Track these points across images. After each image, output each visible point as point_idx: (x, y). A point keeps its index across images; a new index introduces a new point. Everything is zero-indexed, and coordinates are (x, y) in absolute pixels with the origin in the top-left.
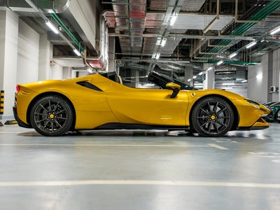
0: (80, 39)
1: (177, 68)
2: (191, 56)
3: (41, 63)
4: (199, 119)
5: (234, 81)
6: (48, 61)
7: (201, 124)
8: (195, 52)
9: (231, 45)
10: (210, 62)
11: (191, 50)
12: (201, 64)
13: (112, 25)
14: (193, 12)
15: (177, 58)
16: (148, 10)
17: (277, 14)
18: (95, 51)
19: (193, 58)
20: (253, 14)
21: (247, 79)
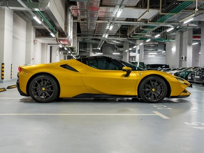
0: (54, 26)
1: (118, 42)
2: (128, 35)
3: (28, 42)
4: (144, 91)
5: (156, 51)
6: (32, 40)
7: (146, 95)
8: (131, 32)
9: (156, 28)
10: (141, 39)
11: (128, 31)
12: (135, 40)
13: (75, 15)
14: (131, 7)
15: (118, 36)
16: (101, 5)
17: (188, 9)
18: (64, 33)
19: (130, 36)
20: (172, 8)
21: (165, 50)
